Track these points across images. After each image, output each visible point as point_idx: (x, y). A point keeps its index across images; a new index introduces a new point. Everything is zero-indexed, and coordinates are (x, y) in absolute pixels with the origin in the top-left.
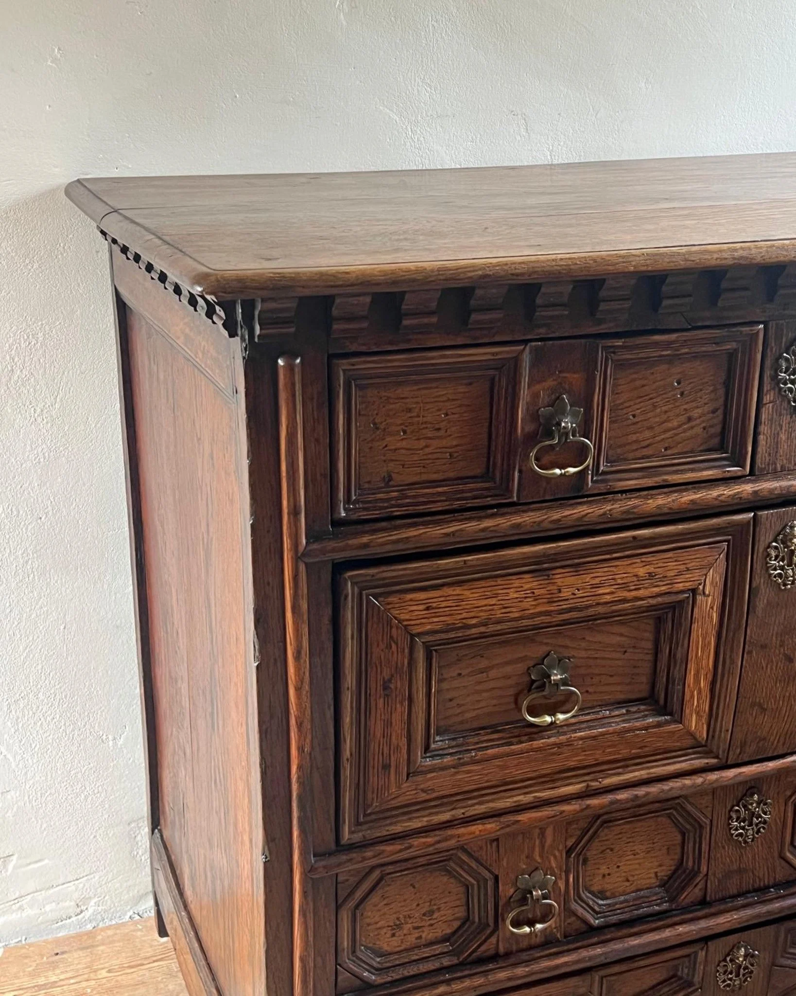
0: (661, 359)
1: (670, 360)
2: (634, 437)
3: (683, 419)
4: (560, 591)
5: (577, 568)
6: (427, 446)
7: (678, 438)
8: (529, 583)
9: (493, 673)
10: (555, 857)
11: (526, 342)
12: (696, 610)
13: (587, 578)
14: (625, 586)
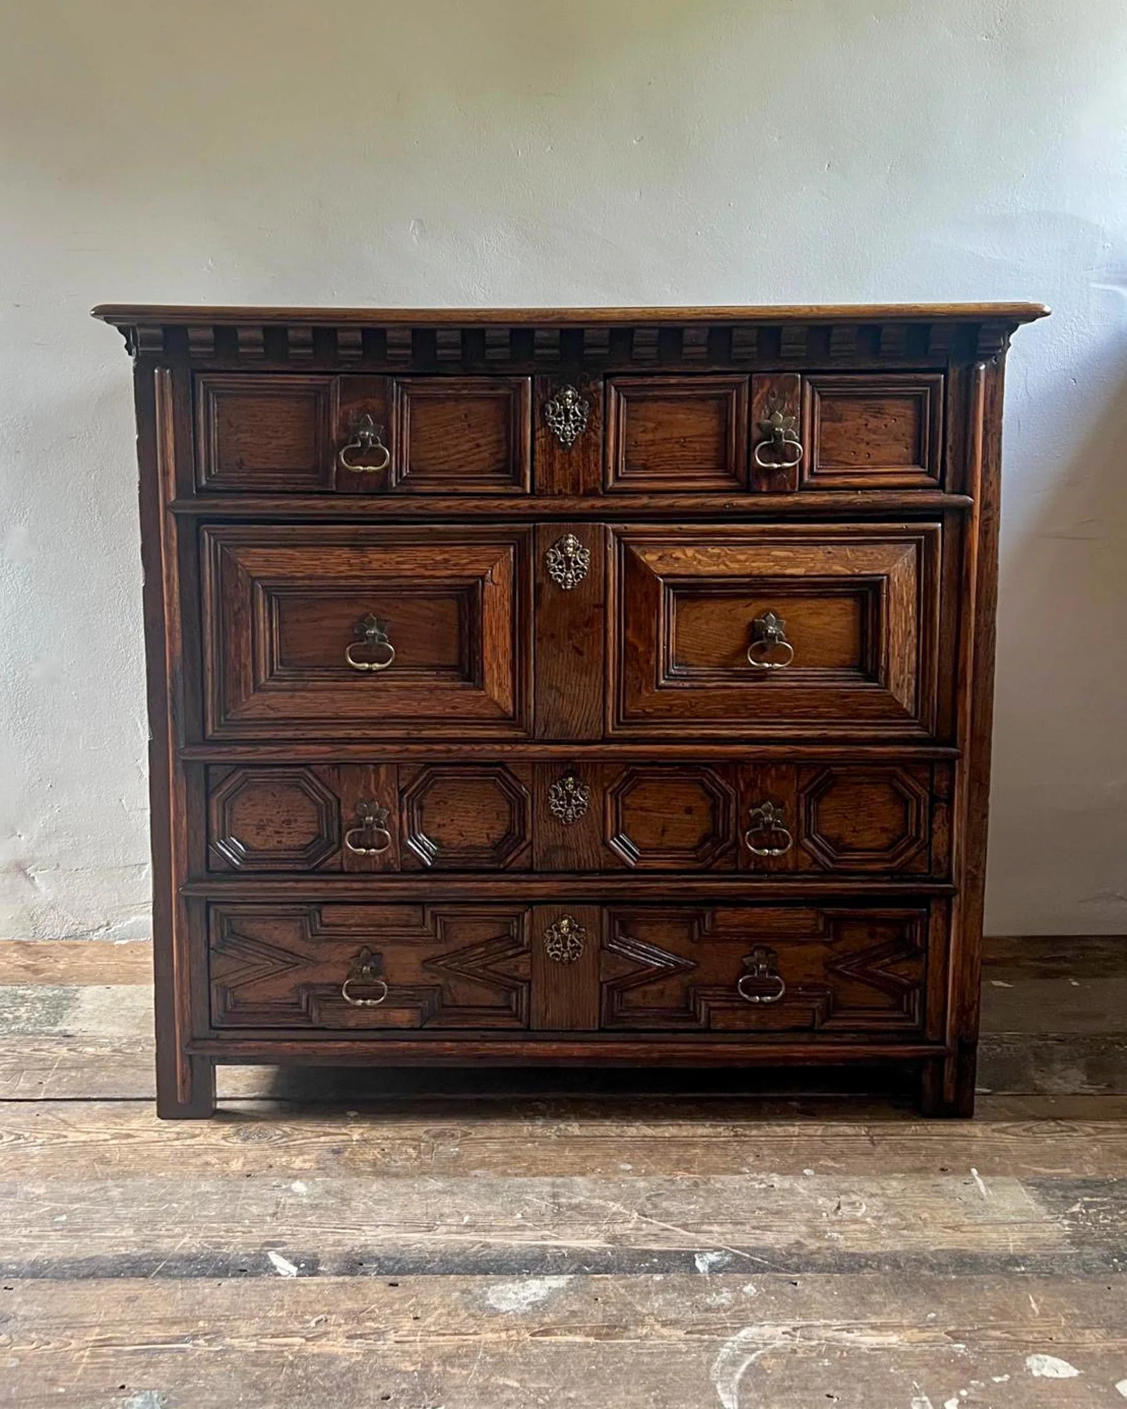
0: (448, 398)
1: (457, 399)
2: (432, 455)
3: (471, 444)
4: (370, 562)
5: (386, 548)
6: (269, 443)
7: (469, 459)
8: (346, 553)
9: (325, 624)
10: (389, 794)
11: (337, 373)
12: (485, 594)
13: (393, 556)
14: (425, 567)
